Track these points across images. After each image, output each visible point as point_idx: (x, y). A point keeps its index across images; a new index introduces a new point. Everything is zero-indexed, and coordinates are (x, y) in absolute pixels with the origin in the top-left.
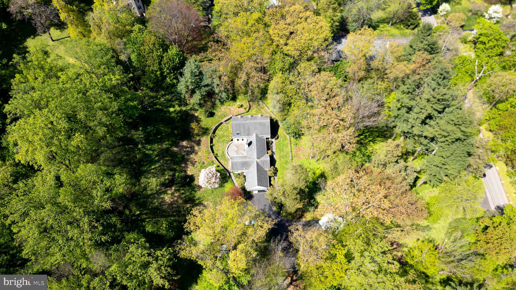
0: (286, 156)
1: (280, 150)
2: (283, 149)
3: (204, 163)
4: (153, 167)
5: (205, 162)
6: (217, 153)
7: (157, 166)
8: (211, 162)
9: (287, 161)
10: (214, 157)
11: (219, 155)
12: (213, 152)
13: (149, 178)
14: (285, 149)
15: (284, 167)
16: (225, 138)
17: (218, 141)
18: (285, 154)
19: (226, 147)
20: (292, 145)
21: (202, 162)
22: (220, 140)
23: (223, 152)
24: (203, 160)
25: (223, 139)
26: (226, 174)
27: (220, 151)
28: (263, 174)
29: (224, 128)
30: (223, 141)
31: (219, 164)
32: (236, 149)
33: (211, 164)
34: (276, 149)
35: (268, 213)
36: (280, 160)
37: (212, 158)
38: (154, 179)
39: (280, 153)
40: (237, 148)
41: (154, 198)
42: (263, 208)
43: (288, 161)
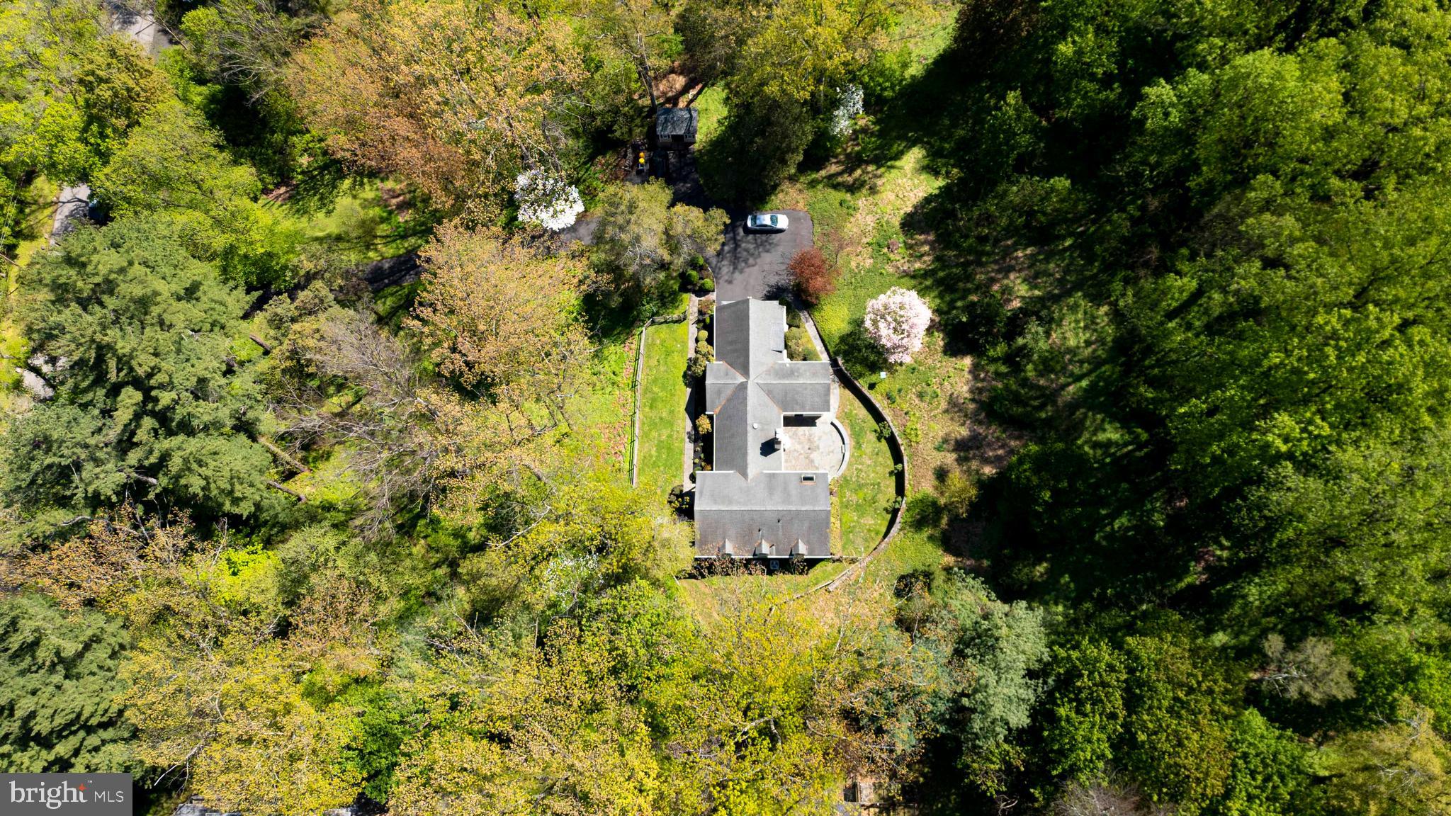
0: (653, 425)
1: (669, 449)
2: (658, 451)
3: (921, 396)
4: (1084, 383)
5: (917, 401)
6: (878, 444)
7: (1071, 389)
8: (898, 400)
9: (651, 408)
10: (888, 418)
11: (873, 437)
12: (892, 442)
13: (1088, 343)
14: (654, 453)
15: (663, 388)
16: (854, 498)
17: (880, 491)
18: (654, 434)
19: (850, 464)
20: (627, 466)
21: (927, 399)
22: (869, 492)
23: (858, 445)
24: (922, 405)
25: (861, 495)
26: (847, 362)
27: (869, 450)
28: (731, 343)
29: (859, 540)
30: (860, 486)
31: (871, 395)
32: (814, 455)
33: (895, 394)
34: (682, 453)
35: (725, 262)
36: (672, 412)
37: (895, 416)
38: (1072, 343)
39: (670, 436)
40: (812, 461)
41: (1061, 282)
42: (737, 275)
43: (647, 409)
